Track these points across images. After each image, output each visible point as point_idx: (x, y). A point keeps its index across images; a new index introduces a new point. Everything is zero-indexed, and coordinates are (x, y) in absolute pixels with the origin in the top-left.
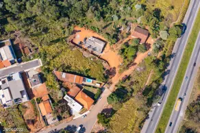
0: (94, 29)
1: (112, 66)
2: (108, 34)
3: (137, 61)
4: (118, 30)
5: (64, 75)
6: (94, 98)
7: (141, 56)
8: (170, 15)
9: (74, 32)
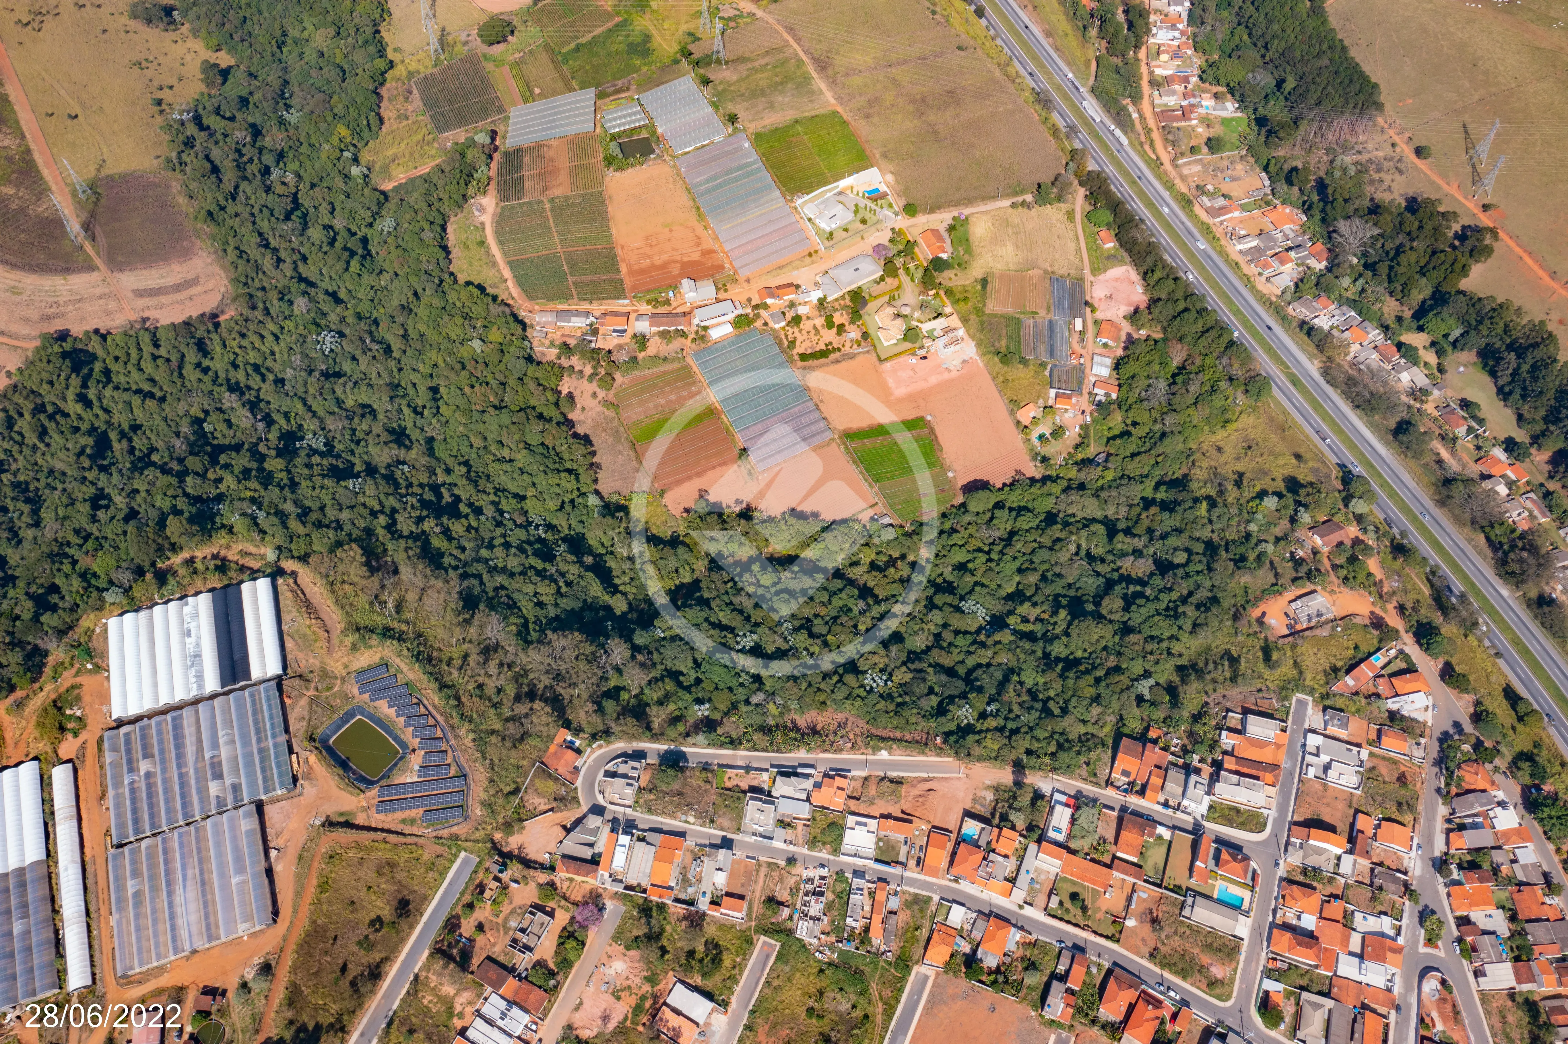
0: (1274, 589)
1: (1367, 613)
2: (1295, 580)
3: (1379, 575)
4: (1298, 563)
5: (1349, 681)
6: (1411, 669)
7: (1373, 565)
8: (1314, 470)
9: (1260, 621)
